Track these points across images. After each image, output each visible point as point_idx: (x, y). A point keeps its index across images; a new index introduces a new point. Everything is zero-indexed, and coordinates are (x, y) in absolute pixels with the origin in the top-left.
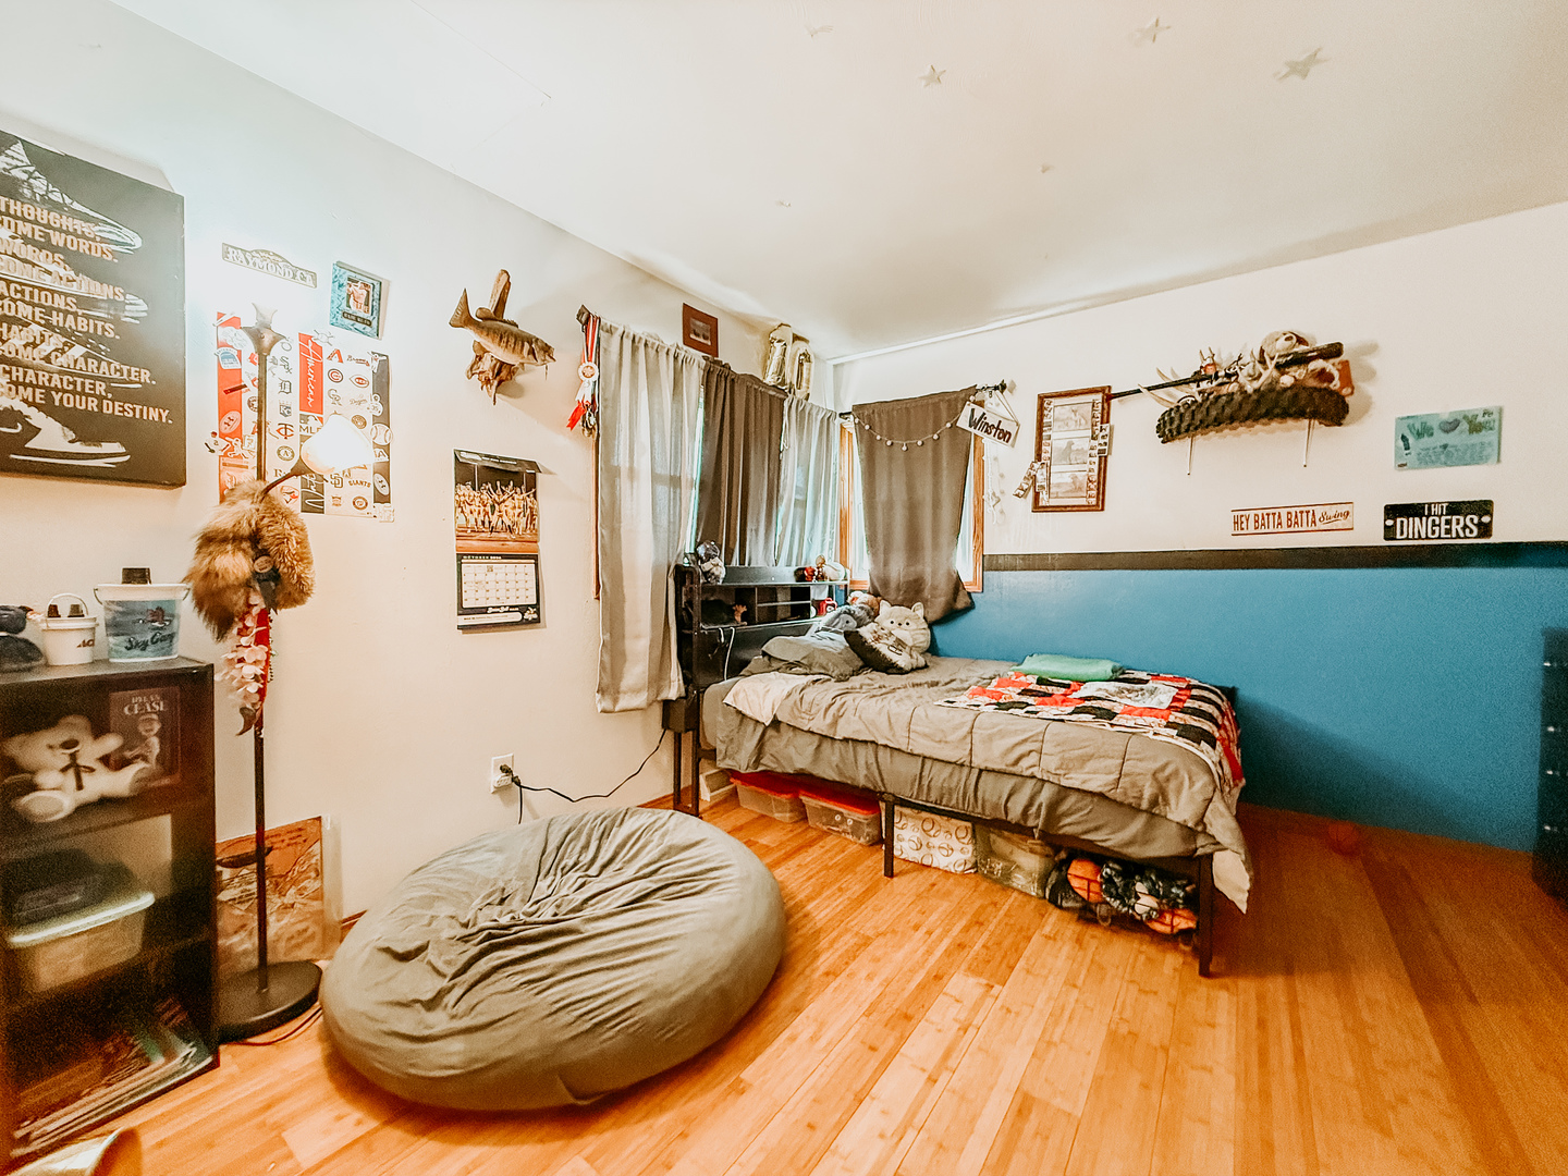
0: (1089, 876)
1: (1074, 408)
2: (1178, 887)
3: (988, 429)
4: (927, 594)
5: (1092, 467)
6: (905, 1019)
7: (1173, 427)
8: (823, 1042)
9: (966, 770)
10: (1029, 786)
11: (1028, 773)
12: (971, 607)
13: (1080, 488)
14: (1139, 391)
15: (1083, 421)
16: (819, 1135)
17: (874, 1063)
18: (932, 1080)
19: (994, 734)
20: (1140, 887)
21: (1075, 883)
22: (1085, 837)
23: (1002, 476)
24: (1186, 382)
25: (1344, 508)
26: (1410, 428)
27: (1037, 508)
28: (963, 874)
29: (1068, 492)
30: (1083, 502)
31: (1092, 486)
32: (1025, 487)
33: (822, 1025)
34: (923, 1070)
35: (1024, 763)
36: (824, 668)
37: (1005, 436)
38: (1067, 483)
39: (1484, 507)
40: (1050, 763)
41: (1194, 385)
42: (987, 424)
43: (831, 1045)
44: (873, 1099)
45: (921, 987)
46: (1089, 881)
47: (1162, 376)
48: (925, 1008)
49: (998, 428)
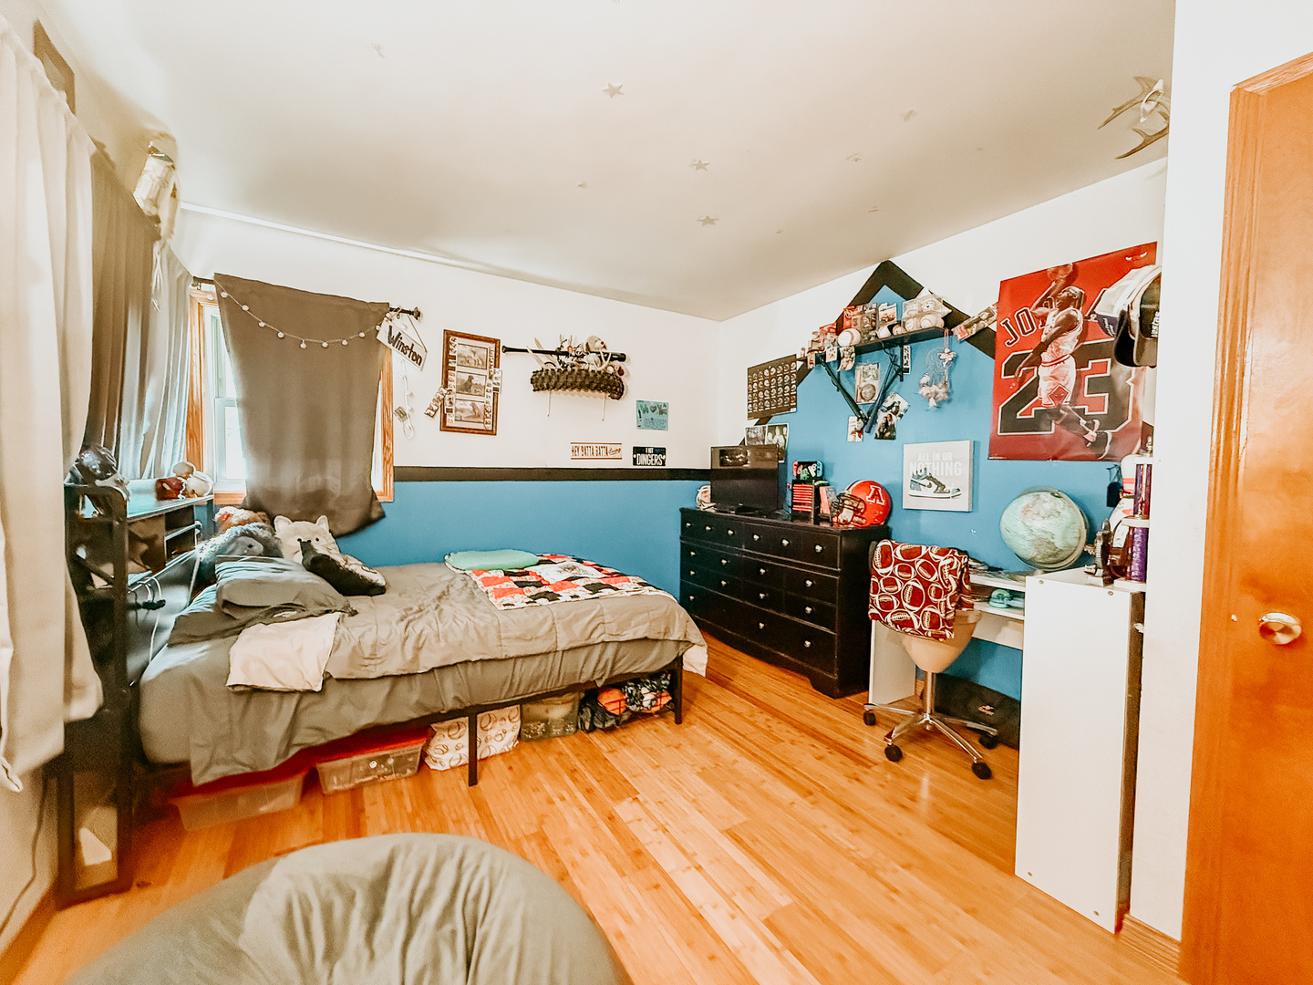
0: (619, 698)
1: (474, 349)
2: (664, 679)
3: (404, 349)
4: (331, 505)
5: (488, 399)
6: (639, 856)
7: (541, 382)
8: (635, 916)
9: (551, 656)
10: (598, 650)
11: (599, 640)
12: (382, 516)
13: (479, 416)
14: (526, 351)
15: (480, 362)
16: (719, 953)
17: (670, 891)
18: (699, 868)
19: (571, 621)
20: (644, 690)
21: (610, 708)
22: (627, 671)
23: (411, 395)
24: (551, 353)
25: (618, 447)
26: (641, 406)
27: (445, 427)
28: (516, 749)
29: (468, 417)
30: (481, 426)
31: (488, 415)
32: (435, 408)
33: (616, 908)
34: (689, 868)
35: (595, 635)
36: (322, 605)
37: (417, 359)
38: (468, 410)
39: (662, 451)
40: (613, 628)
41: (555, 357)
42: (402, 343)
43: (640, 911)
44: (701, 907)
45: (614, 831)
46: (620, 701)
47: (538, 344)
48: (635, 839)
49: (411, 351)
